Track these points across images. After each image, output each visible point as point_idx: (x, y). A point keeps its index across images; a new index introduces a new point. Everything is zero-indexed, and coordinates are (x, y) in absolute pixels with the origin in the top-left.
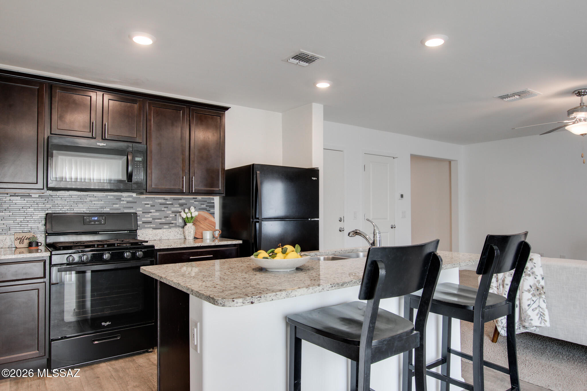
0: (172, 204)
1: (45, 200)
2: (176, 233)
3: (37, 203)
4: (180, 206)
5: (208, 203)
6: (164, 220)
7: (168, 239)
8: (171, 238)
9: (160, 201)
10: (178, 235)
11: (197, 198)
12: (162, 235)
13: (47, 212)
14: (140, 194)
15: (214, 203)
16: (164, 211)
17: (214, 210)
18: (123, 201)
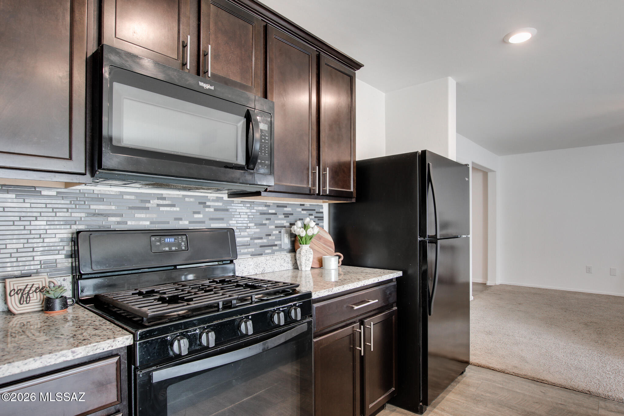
0: (275, 214)
1: (71, 202)
2: (283, 261)
3: (53, 208)
4: (285, 217)
5: (317, 213)
6: (265, 241)
7: (273, 272)
8: (277, 270)
9: (260, 208)
10: (285, 264)
11: (305, 205)
12: (264, 266)
13: (75, 228)
14: (233, 196)
15: (322, 213)
16: (265, 224)
17: (323, 222)
18: (209, 207)
